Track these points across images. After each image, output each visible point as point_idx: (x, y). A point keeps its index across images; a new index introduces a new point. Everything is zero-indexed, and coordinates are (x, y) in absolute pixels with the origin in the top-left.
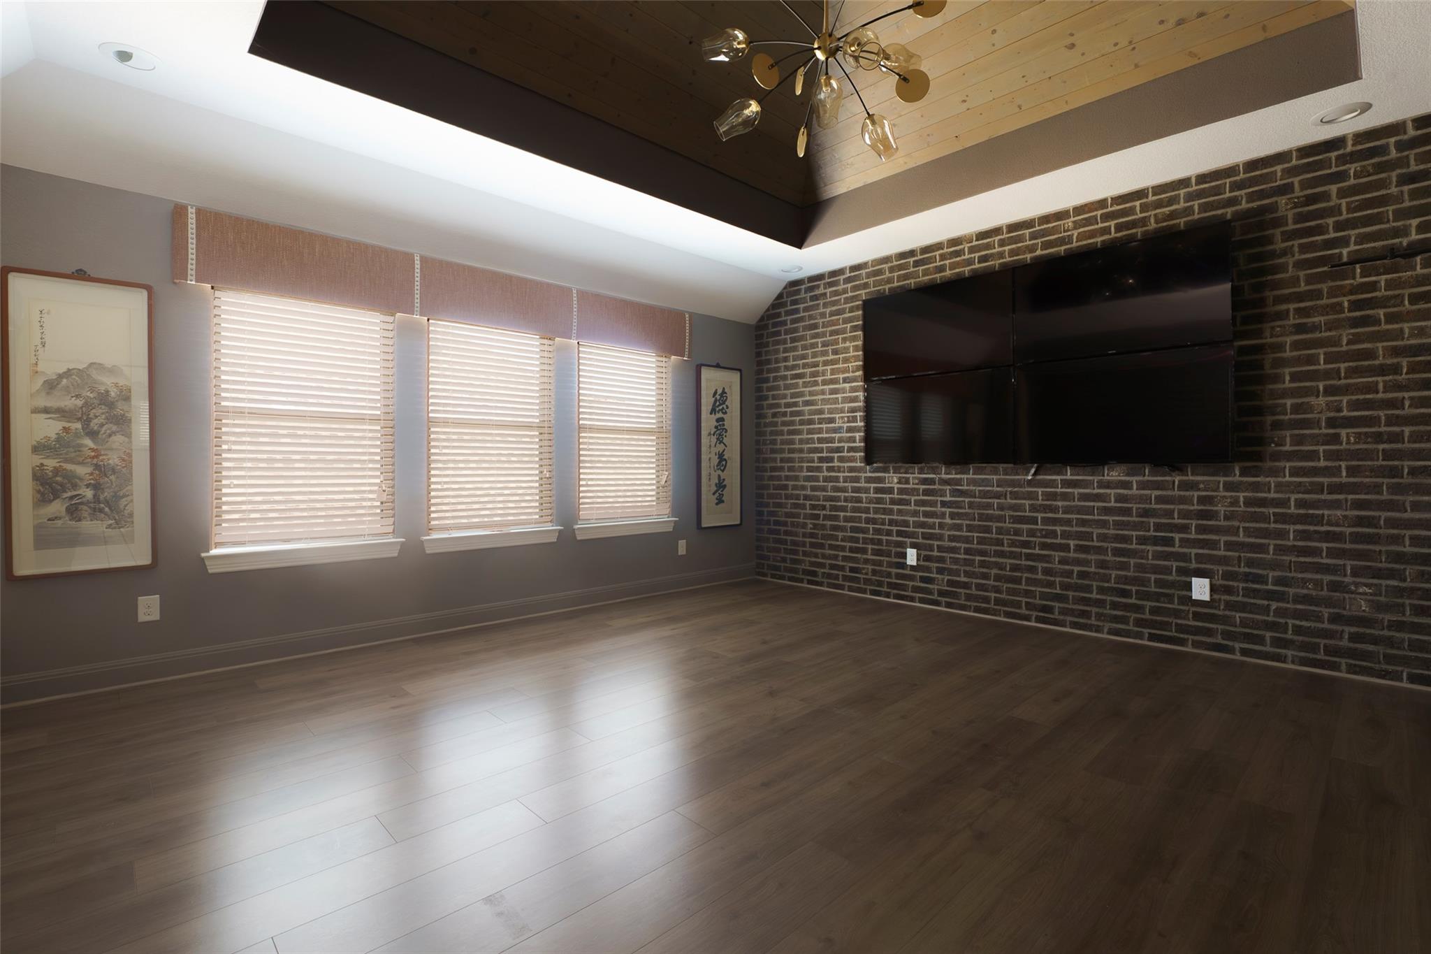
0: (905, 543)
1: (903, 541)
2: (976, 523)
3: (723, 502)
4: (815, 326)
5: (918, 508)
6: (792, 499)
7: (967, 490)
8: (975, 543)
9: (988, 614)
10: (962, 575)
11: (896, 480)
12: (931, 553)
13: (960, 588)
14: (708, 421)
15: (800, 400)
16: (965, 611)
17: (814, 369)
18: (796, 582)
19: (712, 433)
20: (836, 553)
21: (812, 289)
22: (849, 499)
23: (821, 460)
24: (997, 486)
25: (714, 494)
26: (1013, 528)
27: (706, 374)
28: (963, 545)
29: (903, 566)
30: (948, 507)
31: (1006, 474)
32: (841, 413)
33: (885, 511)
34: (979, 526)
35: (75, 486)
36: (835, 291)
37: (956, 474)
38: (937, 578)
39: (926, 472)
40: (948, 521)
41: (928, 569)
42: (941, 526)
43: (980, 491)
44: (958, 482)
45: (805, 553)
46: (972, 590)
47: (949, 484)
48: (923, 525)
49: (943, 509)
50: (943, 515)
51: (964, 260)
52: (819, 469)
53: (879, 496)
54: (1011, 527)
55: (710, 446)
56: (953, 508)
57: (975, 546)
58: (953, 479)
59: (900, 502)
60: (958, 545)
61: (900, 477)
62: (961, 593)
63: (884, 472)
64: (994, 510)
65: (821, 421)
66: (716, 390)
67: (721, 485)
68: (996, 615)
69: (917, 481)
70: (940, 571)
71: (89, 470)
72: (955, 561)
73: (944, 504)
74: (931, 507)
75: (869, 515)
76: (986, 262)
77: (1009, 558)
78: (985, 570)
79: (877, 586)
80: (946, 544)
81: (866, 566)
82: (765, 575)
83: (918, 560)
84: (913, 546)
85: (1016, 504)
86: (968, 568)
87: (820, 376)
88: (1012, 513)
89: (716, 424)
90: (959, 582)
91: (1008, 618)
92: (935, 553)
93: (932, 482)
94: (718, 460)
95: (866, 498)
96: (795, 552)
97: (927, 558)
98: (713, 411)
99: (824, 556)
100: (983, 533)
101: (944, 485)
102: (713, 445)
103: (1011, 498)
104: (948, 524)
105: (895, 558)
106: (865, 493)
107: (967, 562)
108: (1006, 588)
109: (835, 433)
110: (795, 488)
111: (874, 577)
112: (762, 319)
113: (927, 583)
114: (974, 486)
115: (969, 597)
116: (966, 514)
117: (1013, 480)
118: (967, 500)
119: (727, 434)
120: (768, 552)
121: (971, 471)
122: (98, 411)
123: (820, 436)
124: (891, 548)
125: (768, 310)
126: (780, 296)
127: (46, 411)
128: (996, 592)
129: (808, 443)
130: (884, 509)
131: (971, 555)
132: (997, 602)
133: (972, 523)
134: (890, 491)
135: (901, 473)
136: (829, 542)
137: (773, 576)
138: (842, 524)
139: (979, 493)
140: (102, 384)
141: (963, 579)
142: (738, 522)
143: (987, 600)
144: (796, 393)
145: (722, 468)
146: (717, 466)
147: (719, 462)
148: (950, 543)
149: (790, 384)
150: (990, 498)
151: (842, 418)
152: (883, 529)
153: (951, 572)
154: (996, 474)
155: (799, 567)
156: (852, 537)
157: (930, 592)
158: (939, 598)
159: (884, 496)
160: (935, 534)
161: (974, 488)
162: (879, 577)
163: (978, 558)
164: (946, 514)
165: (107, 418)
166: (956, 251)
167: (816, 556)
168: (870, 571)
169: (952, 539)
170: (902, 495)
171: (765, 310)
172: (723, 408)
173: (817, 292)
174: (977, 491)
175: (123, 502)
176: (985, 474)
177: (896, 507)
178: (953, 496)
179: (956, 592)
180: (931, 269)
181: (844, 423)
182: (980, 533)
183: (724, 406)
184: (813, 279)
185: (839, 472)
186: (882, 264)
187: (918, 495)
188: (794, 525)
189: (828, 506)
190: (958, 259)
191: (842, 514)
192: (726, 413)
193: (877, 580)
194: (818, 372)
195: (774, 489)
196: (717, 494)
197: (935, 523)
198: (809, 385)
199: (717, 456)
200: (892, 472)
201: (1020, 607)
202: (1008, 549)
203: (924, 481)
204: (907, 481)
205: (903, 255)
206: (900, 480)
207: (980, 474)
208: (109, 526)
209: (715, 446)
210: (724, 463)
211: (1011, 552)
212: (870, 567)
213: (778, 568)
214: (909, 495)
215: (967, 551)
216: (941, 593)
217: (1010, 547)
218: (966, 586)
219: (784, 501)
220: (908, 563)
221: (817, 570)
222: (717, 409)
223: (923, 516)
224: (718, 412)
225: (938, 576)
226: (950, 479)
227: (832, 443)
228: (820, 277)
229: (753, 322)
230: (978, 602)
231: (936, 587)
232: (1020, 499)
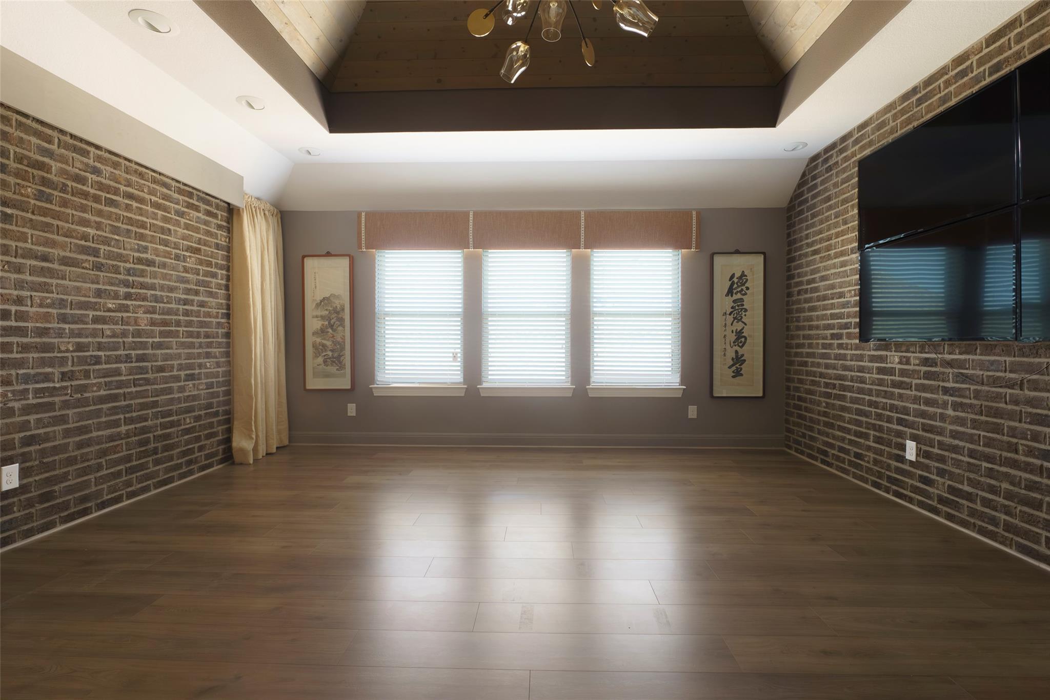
0: (905, 433)
1: (902, 431)
2: (983, 418)
3: (742, 375)
4: (829, 199)
5: (919, 394)
6: (811, 376)
7: (972, 375)
8: (981, 444)
9: (996, 541)
10: (966, 483)
11: (897, 360)
12: (931, 449)
13: (963, 498)
14: (723, 303)
15: (817, 276)
16: (968, 529)
17: (828, 243)
18: (813, 459)
19: (728, 313)
20: (844, 435)
21: (826, 160)
22: (855, 378)
23: (833, 336)
24: (1011, 372)
25: (730, 367)
26: (1030, 430)
27: (719, 261)
28: (968, 445)
29: (901, 459)
30: (951, 395)
31: (1023, 356)
32: (849, 286)
33: (887, 395)
34: (987, 422)
35: (326, 351)
36: (845, 157)
37: (960, 354)
38: (938, 481)
39: (926, 351)
40: (950, 412)
41: (927, 468)
42: (943, 418)
43: (988, 377)
44: (961, 364)
45: (820, 432)
46: (976, 504)
47: (952, 367)
48: (923, 414)
49: (946, 398)
50: (945, 405)
51: (973, 77)
52: (830, 346)
53: (882, 377)
54: (1028, 429)
55: (726, 324)
56: (956, 396)
57: (981, 448)
58: (957, 360)
59: (899, 385)
60: (961, 444)
61: (901, 356)
62: (963, 505)
63: (886, 350)
64: (1006, 403)
65: (833, 296)
66: (734, 274)
67: (739, 360)
68: (1006, 545)
69: (917, 362)
70: (941, 473)
71: (331, 343)
72: (957, 464)
73: (946, 391)
74: (932, 393)
75: (871, 398)
76: (998, 71)
77: (1025, 470)
78: (993, 482)
79: (877, 478)
80: (948, 440)
81: (868, 454)
82: (790, 447)
83: (917, 455)
84: (914, 438)
85: (1034, 398)
86: (972, 476)
87: (832, 250)
88: (1030, 410)
89: (733, 304)
90: (961, 490)
91: (1021, 552)
92: (936, 451)
93: (932, 363)
94: (736, 337)
95: (869, 378)
96: (811, 429)
97: (927, 455)
98: (730, 292)
99: (834, 437)
100: (992, 433)
101: (946, 368)
102: (729, 323)
103: (1029, 390)
104: (950, 415)
105: (895, 448)
106: (868, 373)
107: (971, 468)
108: (1020, 511)
109: (844, 308)
110: (813, 365)
111: (875, 468)
112: (791, 201)
113: (926, 485)
114: (981, 370)
115: (973, 513)
116: (971, 406)
117: (1030, 364)
118: (972, 387)
119: (747, 313)
120: (793, 426)
121: (978, 350)
122: (333, 316)
123: (833, 311)
124: (892, 438)
125: (795, 191)
126: (804, 175)
127: (317, 317)
128: (1006, 514)
129: (823, 320)
130: (886, 392)
131: (976, 459)
132: (1008, 527)
133: (977, 417)
134: (891, 372)
135: (902, 352)
136: (838, 423)
137: (797, 450)
138: (848, 405)
139: (988, 380)
140: (334, 303)
141: (967, 488)
142: (761, 394)
143: (994, 521)
144: (815, 269)
145: (740, 345)
146: (734, 342)
147: (737, 339)
148: (952, 440)
149: (810, 260)
150: (1001, 387)
151: (850, 291)
152: (884, 415)
153: (952, 476)
154: (1009, 355)
155: (815, 444)
156: (857, 420)
157: (928, 496)
158: (939, 506)
159: (886, 377)
160: (936, 427)
161: (981, 373)
162: (880, 468)
163: (985, 464)
164: (948, 404)
165: (336, 319)
166: (961, 71)
167: (827, 435)
168: (872, 459)
169: (955, 435)
170: (903, 377)
171: (792, 192)
172: (742, 290)
173: (831, 163)
174: (984, 376)
175: (342, 358)
176: (994, 355)
177: (897, 391)
178: (957, 382)
179: (958, 502)
180: (935, 103)
181: (851, 297)
182: (988, 432)
183: (744, 288)
184: (827, 150)
185: (847, 349)
186: (886, 114)
187: (918, 378)
188: (812, 402)
189: (837, 385)
190: (966, 79)
191: (849, 394)
192: (745, 294)
193: (878, 471)
194: (830, 245)
195: (798, 366)
196: (734, 368)
197: (935, 414)
198: (825, 260)
199: (734, 334)
200: (893, 349)
201: (1038, 542)
202: (1023, 458)
203: (926, 362)
204: (908, 362)
205: (906, 97)
206: (901, 360)
207: (989, 355)
208: (337, 370)
209: (732, 325)
210: (743, 340)
211: (1028, 464)
212: (872, 455)
213: (799, 443)
214: (909, 377)
215: (972, 454)
216: (941, 500)
217: (1026, 456)
218: (969, 497)
219: (805, 377)
220: (907, 458)
221: (829, 450)
222: (735, 291)
223: (923, 402)
224: (736, 294)
225: (938, 478)
226: (953, 360)
227: (841, 319)
228: (833, 146)
229: (784, 203)
230: (983, 521)
231: (936, 491)
232: (1041, 390)
